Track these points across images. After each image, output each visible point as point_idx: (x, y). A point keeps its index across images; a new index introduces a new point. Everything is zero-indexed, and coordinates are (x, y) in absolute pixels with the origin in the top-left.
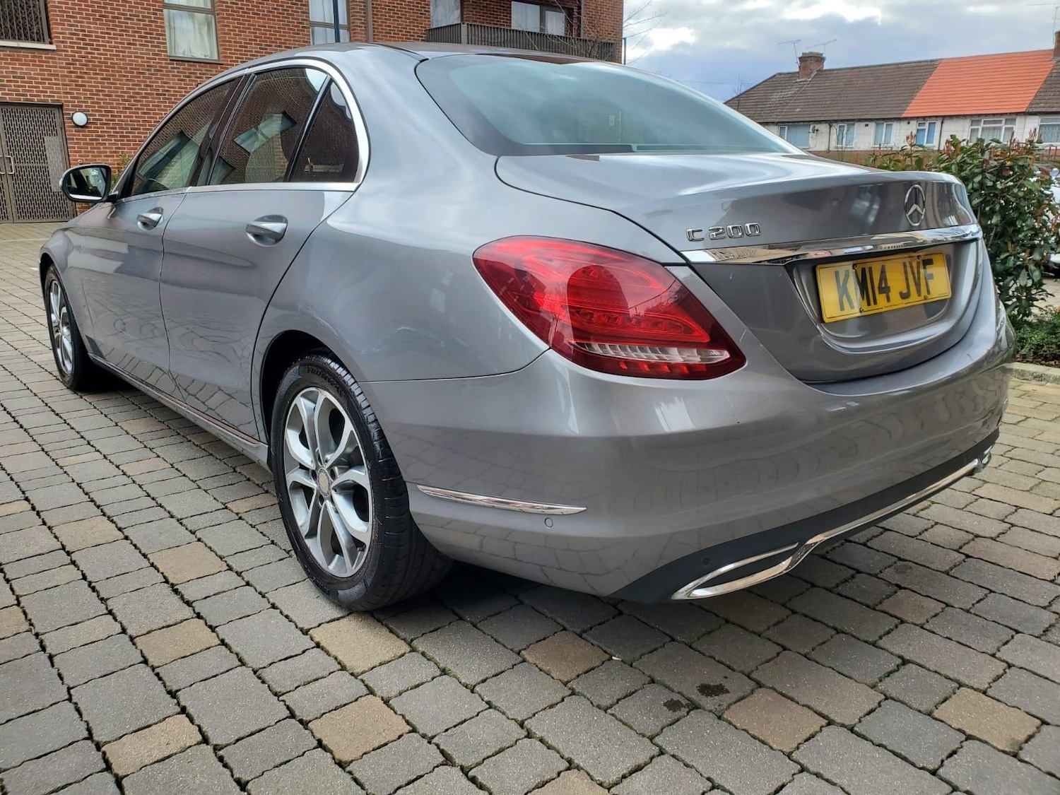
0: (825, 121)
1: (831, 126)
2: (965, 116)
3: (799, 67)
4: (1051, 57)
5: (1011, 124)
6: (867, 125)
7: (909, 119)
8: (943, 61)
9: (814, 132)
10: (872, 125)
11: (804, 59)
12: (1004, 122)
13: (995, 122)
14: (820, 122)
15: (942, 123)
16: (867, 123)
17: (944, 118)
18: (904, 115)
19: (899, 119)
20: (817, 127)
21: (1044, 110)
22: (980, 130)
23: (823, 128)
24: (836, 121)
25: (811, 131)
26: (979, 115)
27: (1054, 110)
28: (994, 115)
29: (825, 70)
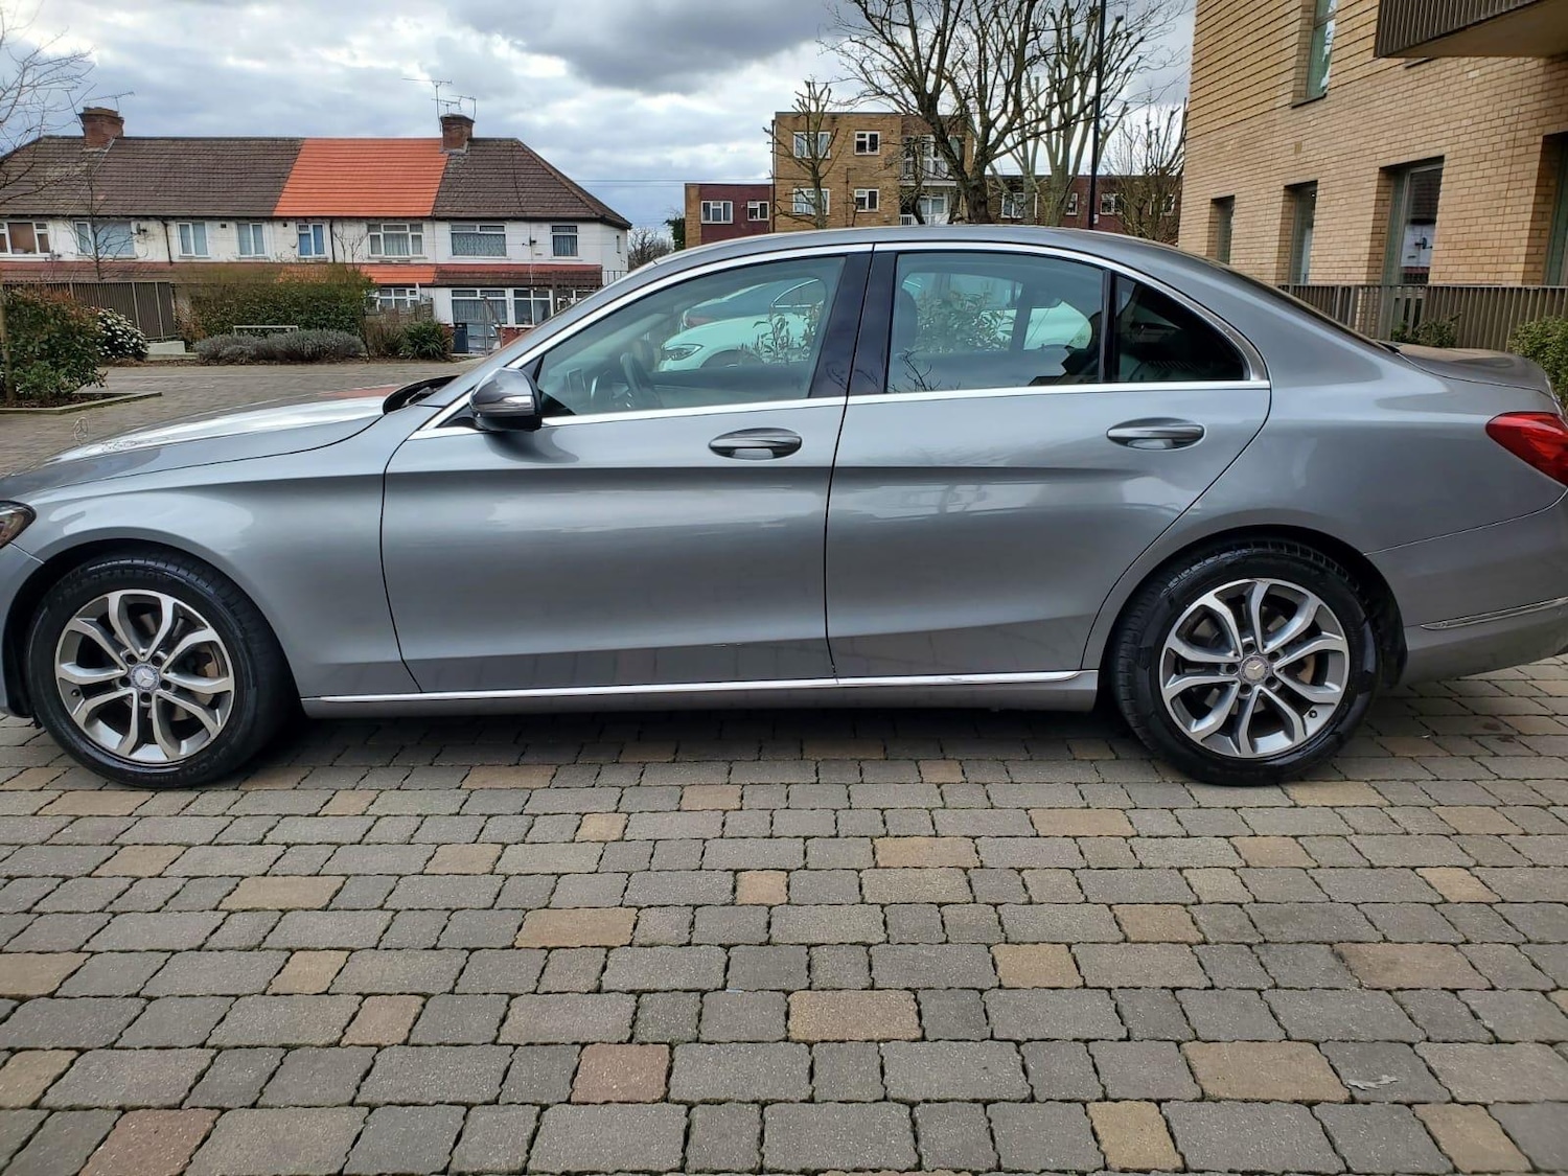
0: (156, 218)
1: (166, 225)
2: (359, 219)
3: (84, 129)
4: (441, 148)
5: (417, 231)
6: (224, 226)
7: (284, 220)
8: (306, 142)
9: (139, 234)
10: (232, 227)
11: (90, 117)
12: (408, 228)
13: (397, 228)
14: (147, 218)
15: (331, 227)
16: (223, 223)
17: (332, 220)
18: (275, 214)
19: (271, 219)
20: (143, 225)
21: (452, 215)
22: (382, 237)
23: (154, 227)
24: (174, 218)
25: (135, 231)
26: (376, 218)
27: (463, 215)
28: (395, 218)
29: (129, 138)
